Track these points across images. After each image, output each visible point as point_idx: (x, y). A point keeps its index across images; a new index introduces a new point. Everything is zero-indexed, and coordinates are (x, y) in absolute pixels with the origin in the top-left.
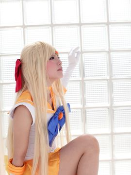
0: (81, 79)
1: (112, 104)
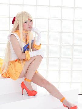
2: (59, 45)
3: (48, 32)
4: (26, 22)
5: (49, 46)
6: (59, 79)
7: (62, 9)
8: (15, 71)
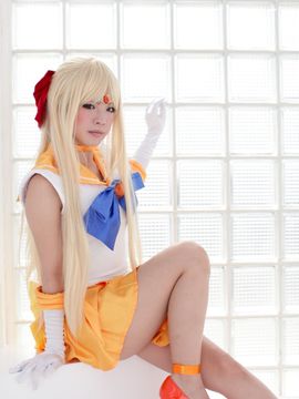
0: (171, 209)
1: (230, 260)
2: (273, 212)
3: (227, 159)
4: (87, 106)
5: (232, 215)
6: (280, 353)
7: (278, 62)
8: (103, 331)
